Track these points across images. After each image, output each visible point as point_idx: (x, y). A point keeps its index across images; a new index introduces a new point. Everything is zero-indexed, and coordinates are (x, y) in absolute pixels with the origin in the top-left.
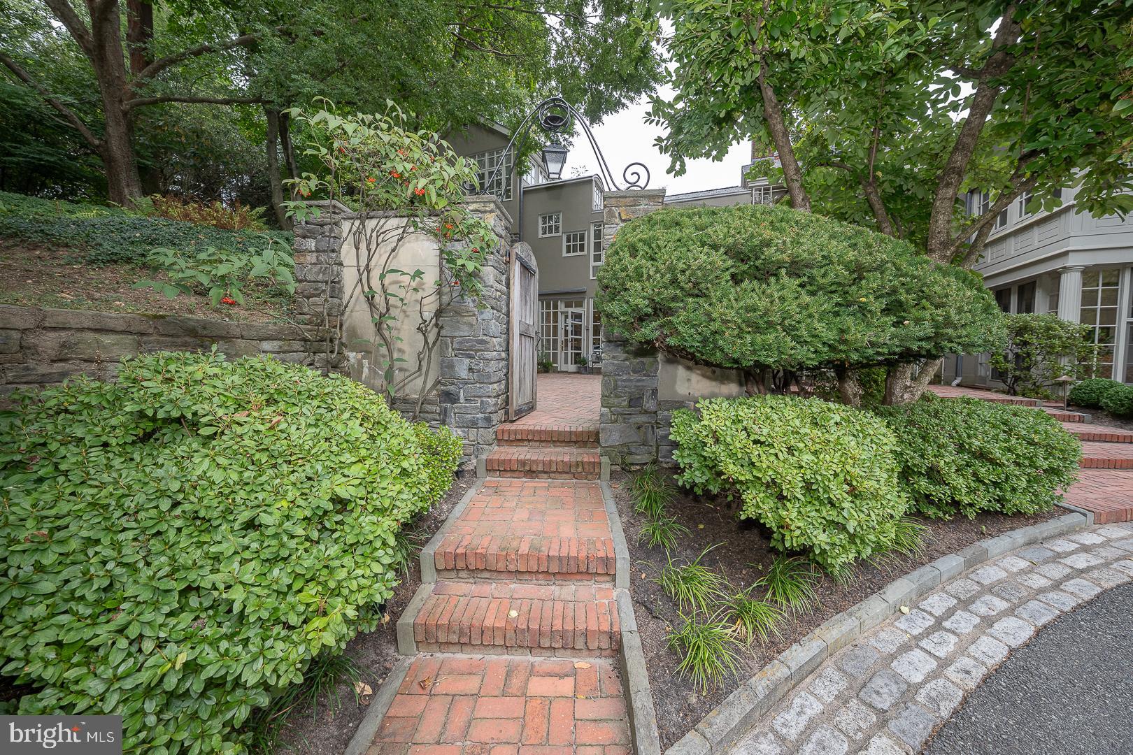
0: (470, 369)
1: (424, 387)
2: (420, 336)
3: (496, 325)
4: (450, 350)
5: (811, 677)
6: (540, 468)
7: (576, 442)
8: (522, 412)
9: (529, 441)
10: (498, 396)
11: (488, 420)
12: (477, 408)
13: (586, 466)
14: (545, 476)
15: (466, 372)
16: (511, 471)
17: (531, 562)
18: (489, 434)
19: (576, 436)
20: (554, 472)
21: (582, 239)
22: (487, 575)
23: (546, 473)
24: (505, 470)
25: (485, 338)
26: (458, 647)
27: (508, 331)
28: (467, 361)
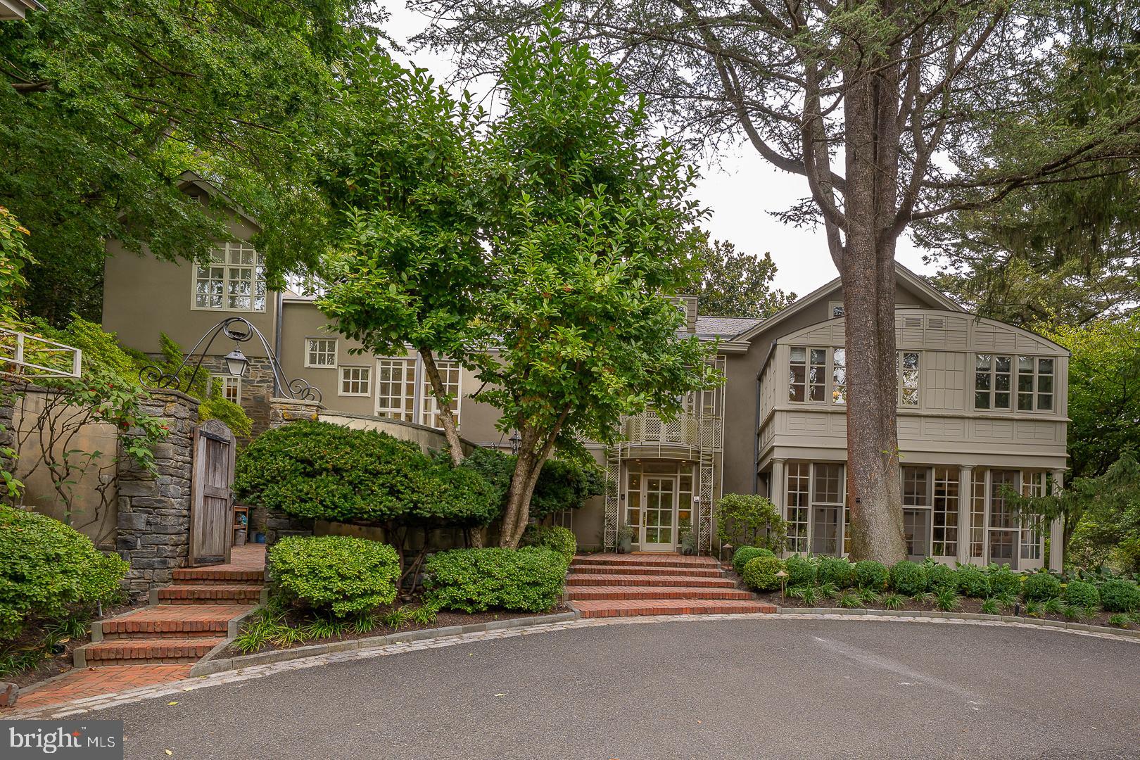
0: (148, 523)
1: (99, 535)
2: (99, 494)
3: (174, 489)
4: (129, 507)
5: (313, 657)
6: (208, 596)
7: (247, 581)
8: (205, 561)
9: (204, 580)
10: (177, 545)
11: (164, 562)
12: (153, 553)
13: (247, 594)
14: (213, 602)
15: (144, 525)
16: (182, 599)
17: (171, 626)
18: (166, 574)
19: (247, 576)
20: (219, 599)
21: (365, 376)
22: (141, 636)
23: (213, 600)
24: (176, 599)
25: (163, 498)
26: (115, 662)
27: (191, 494)
28: (145, 516)
